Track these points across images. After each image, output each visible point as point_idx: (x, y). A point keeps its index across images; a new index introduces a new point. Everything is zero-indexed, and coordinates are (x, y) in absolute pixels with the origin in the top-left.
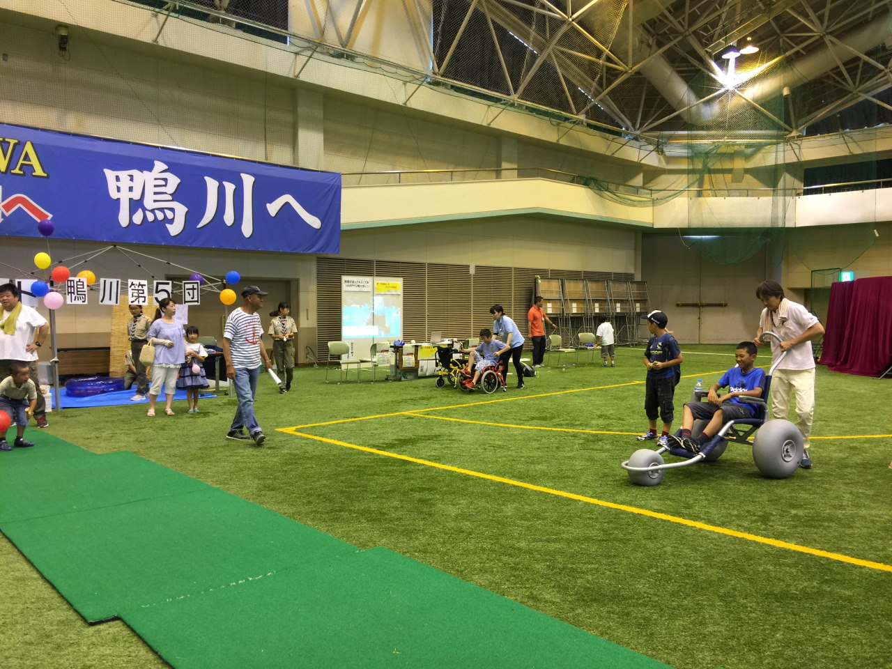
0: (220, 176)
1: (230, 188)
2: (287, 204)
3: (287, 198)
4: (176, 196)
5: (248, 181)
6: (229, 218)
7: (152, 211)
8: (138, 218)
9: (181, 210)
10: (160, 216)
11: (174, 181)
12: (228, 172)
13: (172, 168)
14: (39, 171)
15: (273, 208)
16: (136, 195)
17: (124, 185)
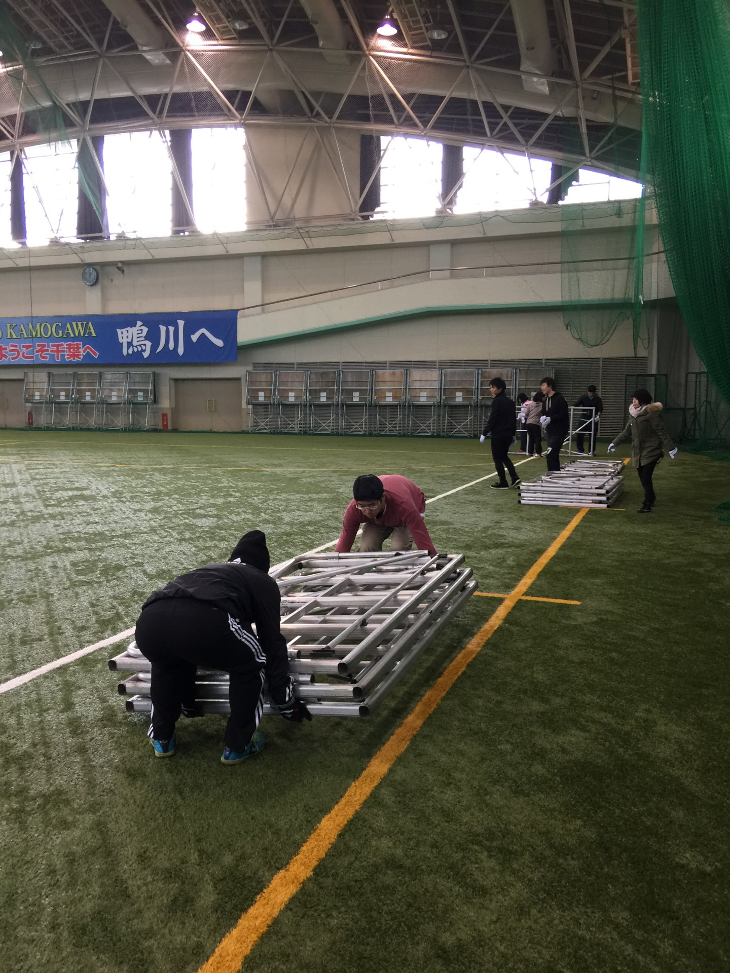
0: (167, 324)
1: (172, 329)
3: (203, 331)
4: (146, 338)
5: (181, 323)
6: (171, 346)
7: (136, 347)
8: (130, 351)
9: (149, 344)
10: (140, 349)
11: (145, 330)
12: (170, 319)
13: (145, 324)
14: (94, 335)
15: (195, 338)
16: (129, 340)
17: (125, 335)
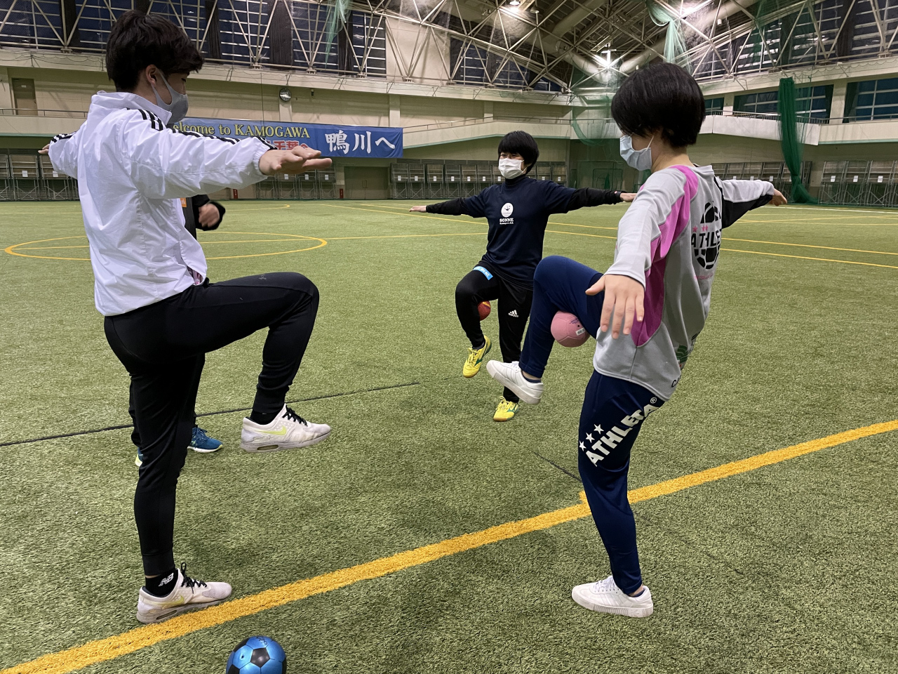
0: (359, 133)
1: (363, 137)
2: (383, 141)
3: (383, 139)
4: (346, 141)
5: (369, 134)
6: (363, 147)
7: (339, 146)
8: (335, 149)
9: (348, 145)
10: (341, 148)
11: (345, 136)
12: (362, 131)
13: (344, 132)
14: (308, 136)
15: (378, 143)
16: (334, 142)
17: (330, 139)
